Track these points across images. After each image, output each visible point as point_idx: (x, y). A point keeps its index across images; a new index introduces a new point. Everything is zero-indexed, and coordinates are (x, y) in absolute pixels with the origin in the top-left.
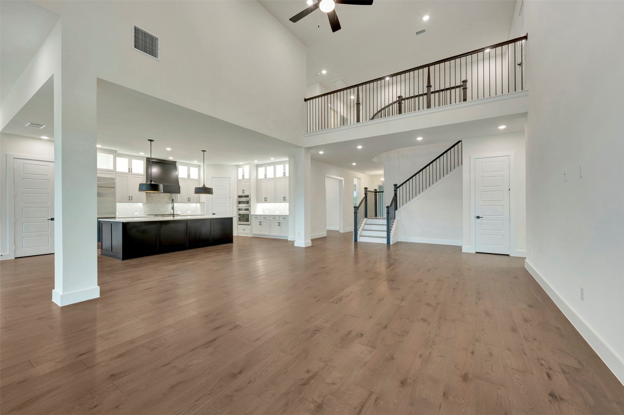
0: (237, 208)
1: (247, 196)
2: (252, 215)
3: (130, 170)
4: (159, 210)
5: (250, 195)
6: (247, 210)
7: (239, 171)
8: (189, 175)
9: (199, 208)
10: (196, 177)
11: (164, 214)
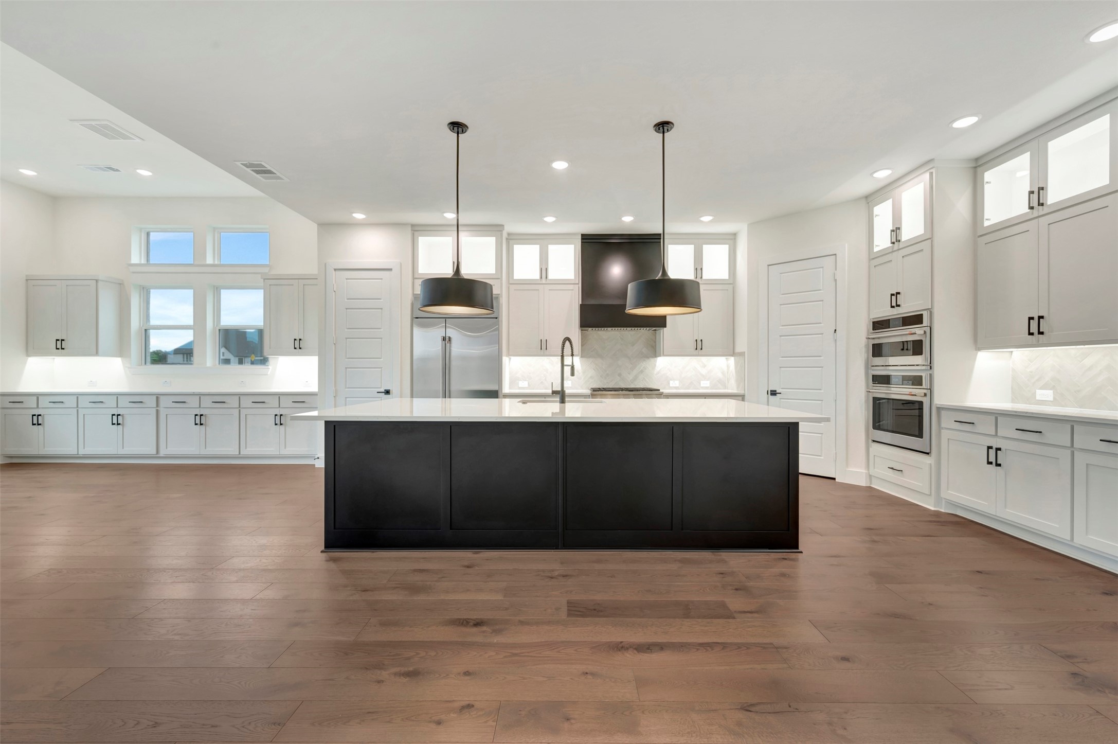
0: (867, 374)
1: (917, 319)
2: (939, 409)
3: (544, 271)
4: (620, 375)
5: (930, 311)
6: (917, 381)
7: (876, 220)
8: (699, 271)
9: (734, 371)
10: (724, 275)
11: (632, 386)
